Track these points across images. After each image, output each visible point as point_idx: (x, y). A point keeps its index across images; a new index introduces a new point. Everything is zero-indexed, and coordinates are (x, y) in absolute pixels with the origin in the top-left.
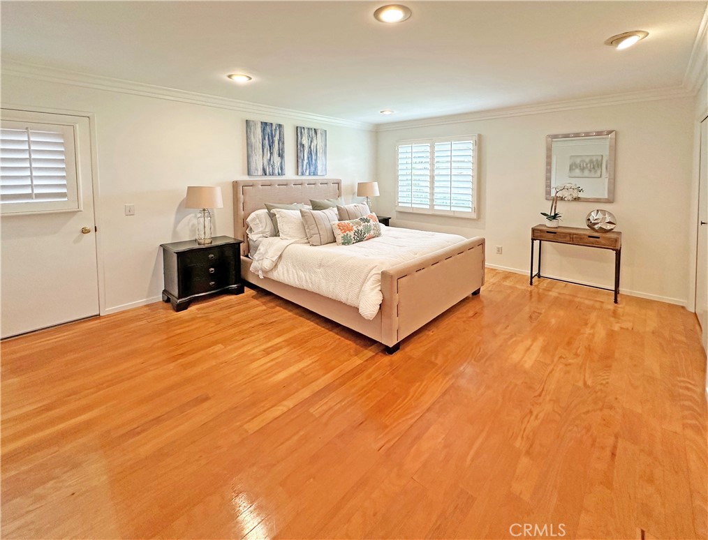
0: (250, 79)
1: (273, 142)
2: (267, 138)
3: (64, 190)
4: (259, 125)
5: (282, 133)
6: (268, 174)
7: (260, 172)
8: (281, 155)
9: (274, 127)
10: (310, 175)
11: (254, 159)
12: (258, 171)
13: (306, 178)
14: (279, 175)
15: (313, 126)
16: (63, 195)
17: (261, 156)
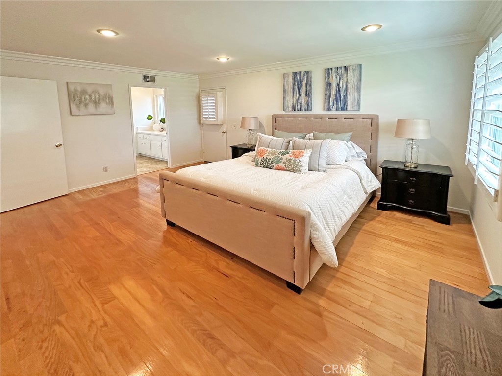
0: (229, 59)
1: (301, 86)
2: (296, 84)
3: (215, 117)
4: (291, 75)
5: (309, 78)
6: (296, 110)
7: (291, 108)
8: (308, 95)
9: (302, 74)
10: (337, 110)
11: (287, 100)
12: (289, 108)
13: (334, 112)
14: (305, 110)
15: (343, 65)
16: (214, 118)
17: (292, 97)
